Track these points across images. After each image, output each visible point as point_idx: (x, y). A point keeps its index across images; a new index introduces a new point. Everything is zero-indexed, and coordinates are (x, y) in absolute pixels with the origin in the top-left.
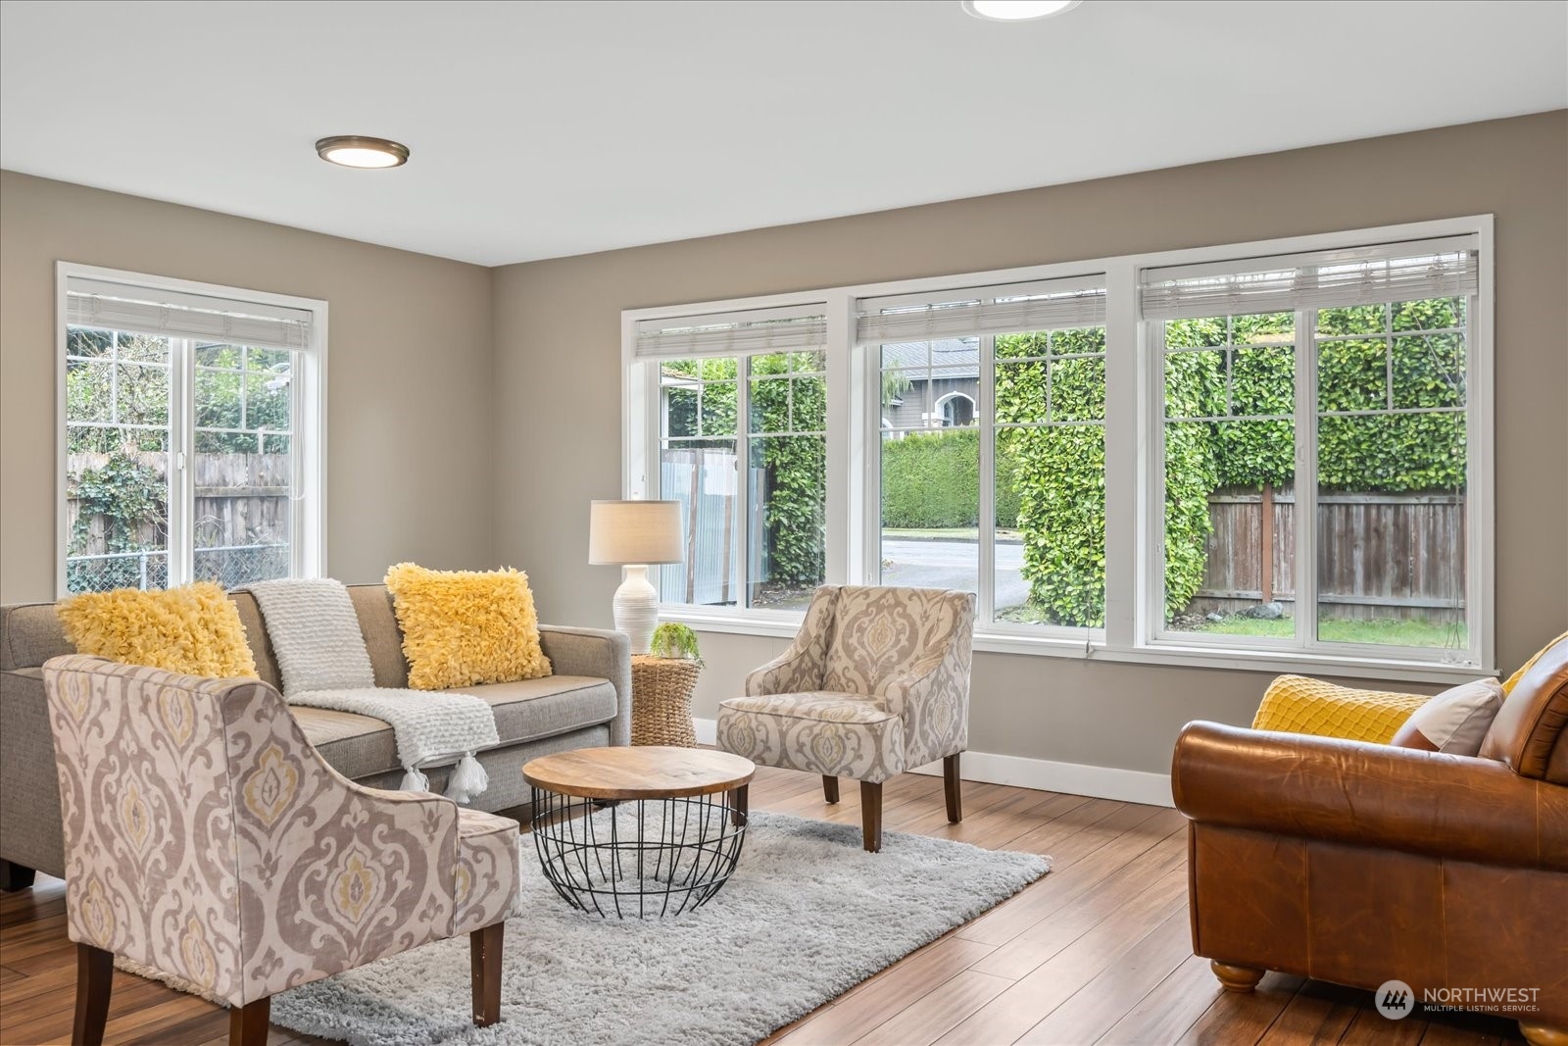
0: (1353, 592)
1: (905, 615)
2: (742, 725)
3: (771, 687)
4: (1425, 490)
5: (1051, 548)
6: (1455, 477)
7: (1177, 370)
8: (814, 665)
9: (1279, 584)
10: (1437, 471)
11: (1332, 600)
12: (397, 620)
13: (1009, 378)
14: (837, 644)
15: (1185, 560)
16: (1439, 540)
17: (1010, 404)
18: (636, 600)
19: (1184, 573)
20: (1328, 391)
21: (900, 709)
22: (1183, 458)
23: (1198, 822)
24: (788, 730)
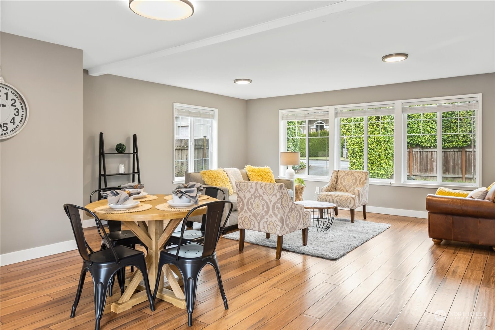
0: (433, 173)
1: (354, 176)
2: (323, 198)
3: (327, 190)
4: (452, 148)
5: (356, 162)
6: (460, 145)
7: (389, 118)
8: (334, 186)
9: (414, 171)
10: (455, 143)
11: (428, 175)
12: (248, 177)
13: (345, 120)
14: (339, 182)
15: (390, 165)
16: (456, 160)
17: (346, 126)
18: (291, 173)
19: (390, 169)
20: (427, 123)
21: (358, 195)
22: (390, 140)
23: (430, 213)
24: (334, 199)
